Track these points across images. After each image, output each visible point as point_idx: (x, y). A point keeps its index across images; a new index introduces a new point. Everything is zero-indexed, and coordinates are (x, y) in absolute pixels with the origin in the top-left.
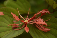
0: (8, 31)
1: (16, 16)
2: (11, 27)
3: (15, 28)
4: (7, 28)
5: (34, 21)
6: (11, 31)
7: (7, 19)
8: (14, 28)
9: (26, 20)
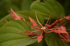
0: (22, 39)
1: (34, 22)
2: (27, 35)
3: (32, 35)
4: (21, 36)
5: (54, 29)
6: (26, 39)
7: (22, 25)
8: (30, 36)
9: (44, 27)
